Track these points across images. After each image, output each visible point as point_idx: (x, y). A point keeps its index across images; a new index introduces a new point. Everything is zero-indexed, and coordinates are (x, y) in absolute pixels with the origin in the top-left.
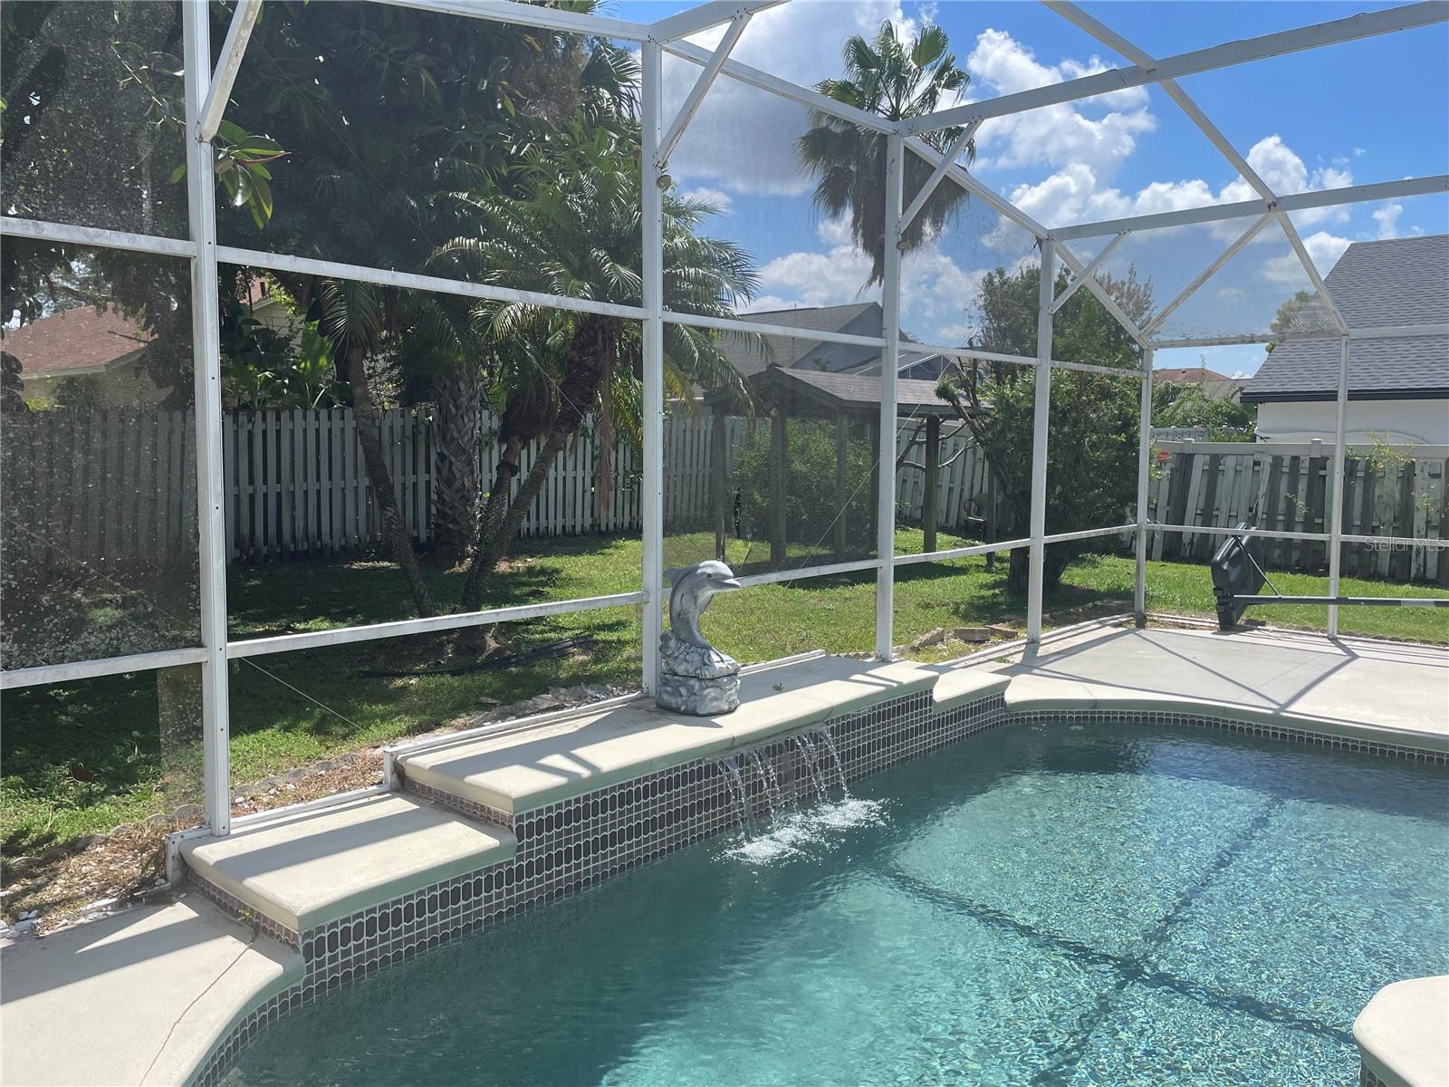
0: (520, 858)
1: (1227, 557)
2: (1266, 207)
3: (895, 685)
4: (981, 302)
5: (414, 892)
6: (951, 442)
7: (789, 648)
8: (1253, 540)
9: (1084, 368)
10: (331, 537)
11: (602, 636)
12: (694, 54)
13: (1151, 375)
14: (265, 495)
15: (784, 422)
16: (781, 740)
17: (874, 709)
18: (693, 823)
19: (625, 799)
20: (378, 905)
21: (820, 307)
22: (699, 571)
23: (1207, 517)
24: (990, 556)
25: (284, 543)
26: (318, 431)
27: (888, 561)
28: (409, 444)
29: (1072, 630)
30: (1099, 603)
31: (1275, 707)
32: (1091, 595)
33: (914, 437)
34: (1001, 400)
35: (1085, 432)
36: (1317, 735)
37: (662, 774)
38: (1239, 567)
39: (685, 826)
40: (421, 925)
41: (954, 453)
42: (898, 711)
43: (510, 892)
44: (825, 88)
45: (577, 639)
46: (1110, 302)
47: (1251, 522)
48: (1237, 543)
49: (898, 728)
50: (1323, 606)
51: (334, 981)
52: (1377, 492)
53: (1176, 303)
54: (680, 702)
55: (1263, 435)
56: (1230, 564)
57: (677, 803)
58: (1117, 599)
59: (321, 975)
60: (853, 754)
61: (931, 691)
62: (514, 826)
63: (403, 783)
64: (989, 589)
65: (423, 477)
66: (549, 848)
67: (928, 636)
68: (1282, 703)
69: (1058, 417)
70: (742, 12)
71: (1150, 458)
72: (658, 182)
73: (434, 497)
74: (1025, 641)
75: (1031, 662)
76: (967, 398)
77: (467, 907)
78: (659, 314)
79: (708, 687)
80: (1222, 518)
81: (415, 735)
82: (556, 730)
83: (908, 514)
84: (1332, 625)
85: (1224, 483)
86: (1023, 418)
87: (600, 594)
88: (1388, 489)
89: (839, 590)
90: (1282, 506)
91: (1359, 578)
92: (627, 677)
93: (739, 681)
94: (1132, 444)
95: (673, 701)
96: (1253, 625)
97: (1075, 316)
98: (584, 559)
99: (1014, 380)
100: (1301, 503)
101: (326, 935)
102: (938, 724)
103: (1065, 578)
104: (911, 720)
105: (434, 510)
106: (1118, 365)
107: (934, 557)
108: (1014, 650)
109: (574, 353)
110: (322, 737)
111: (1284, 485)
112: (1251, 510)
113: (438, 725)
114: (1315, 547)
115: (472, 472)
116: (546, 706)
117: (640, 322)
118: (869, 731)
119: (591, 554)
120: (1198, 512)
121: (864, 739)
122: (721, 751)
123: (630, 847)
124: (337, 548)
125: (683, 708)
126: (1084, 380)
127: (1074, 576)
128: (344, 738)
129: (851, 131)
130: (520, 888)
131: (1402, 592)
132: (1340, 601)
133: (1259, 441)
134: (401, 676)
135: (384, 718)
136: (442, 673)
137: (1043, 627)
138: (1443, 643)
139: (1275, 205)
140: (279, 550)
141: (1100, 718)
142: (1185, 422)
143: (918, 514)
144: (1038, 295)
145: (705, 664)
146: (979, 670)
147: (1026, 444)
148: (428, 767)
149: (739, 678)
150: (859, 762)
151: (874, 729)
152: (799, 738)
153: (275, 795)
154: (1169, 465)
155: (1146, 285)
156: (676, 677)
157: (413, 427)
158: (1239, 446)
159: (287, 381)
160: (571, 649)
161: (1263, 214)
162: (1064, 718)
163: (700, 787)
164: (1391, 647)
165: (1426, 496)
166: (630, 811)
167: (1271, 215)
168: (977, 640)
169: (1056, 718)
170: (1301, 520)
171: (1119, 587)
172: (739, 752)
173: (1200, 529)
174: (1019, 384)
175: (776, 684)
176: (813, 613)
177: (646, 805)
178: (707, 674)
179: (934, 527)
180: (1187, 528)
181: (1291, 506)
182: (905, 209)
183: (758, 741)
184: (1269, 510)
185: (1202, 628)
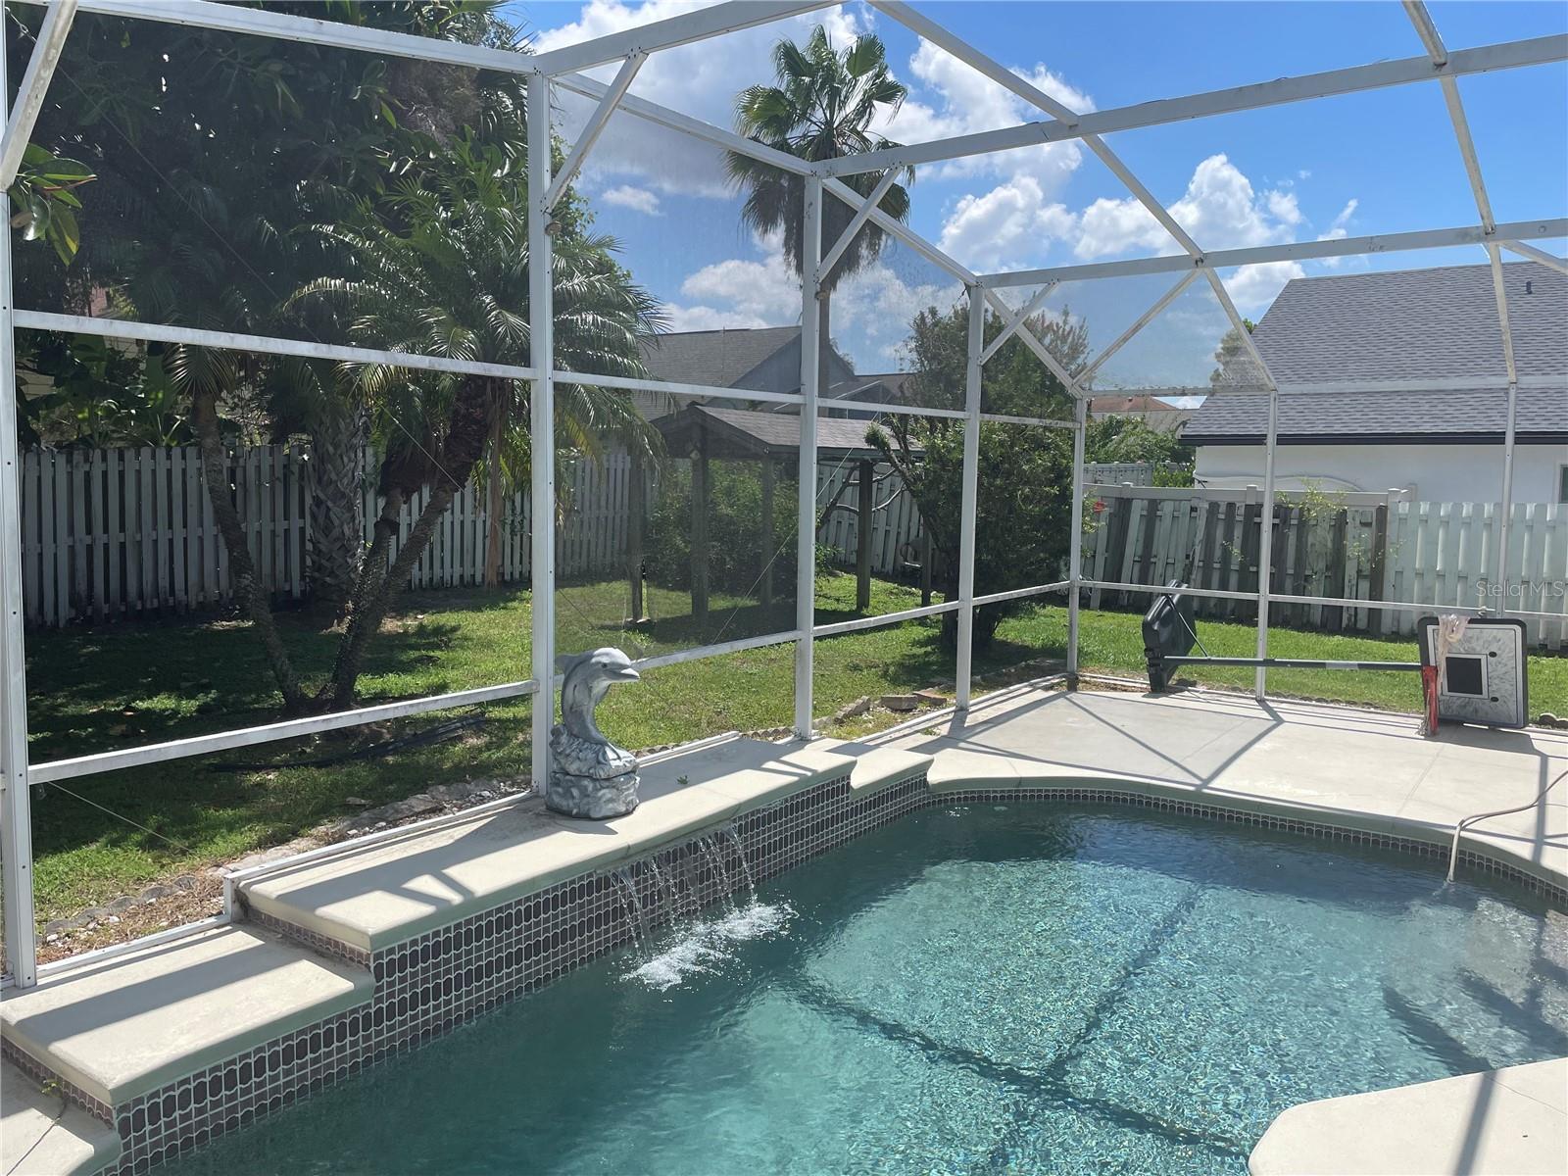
0: (379, 1000)
1: (1157, 617)
2: (1193, 264)
3: (809, 774)
4: (913, 345)
5: (251, 1049)
6: (886, 484)
8: (1185, 598)
9: (1015, 420)
10: (186, 593)
11: (496, 713)
12: (587, 89)
14: (106, 546)
15: (705, 464)
16: (682, 843)
17: (786, 801)
18: (582, 942)
19: (504, 923)
20: (207, 1068)
22: (594, 660)
23: (1145, 563)
25: (129, 599)
26: (169, 472)
27: (808, 631)
28: (279, 486)
29: (1001, 695)
30: (1032, 662)
31: (1198, 782)
32: (1025, 652)
33: (847, 480)
34: (932, 452)
35: (1018, 484)
36: (1237, 813)
37: (546, 892)
38: (1171, 626)
39: (573, 946)
40: (260, 1085)
41: (890, 495)
42: (813, 801)
43: (367, 1039)
44: (755, 94)
45: (466, 718)
46: (1042, 350)
47: (1186, 579)
48: (1169, 601)
49: (813, 820)
50: (1252, 668)
51: (157, 1157)
52: (1310, 540)
53: (1107, 354)
54: (571, 804)
55: (1201, 479)
56: (1161, 624)
57: (564, 922)
58: (1051, 656)
59: (142, 1151)
60: (763, 851)
61: (849, 778)
62: (372, 965)
63: (246, 913)
64: (922, 646)
65: (296, 523)
66: (414, 985)
67: (852, 705)
68: (1205, 777)
69: (988, 468)
70: (636, 51)
71: (1084, 510)
72: (546, 229)
73: (309, 546)
74: (954, 708)
75: (959, 735)
76: (898, 441)
77: (315, 1061)
78: (549, 374)
79: (602, 788)
80: (1159, 571)
81: (267, 848)
83: (841, 559)
84: (1260, 686)
85: (1162, 528)
86: (955, 469)
88: (1321, 537)
89: (763, 650)
90: (1218, 553)
91: (1291, 630)
92: (516, 769)
93: (638, 779)
94: (1065, 497)
95: (564, 803)
96: (1184, 685)
97: (1009, 360)
98: (487, 615)
99: (945, 431)
100: (1236, 551)
101: (145, 1106)
102: (855, 811)
103: (999, 634)
104: (827, 808)
105: (309, 562)
106: (1051, 415)
107: (857, 625)
108: (939, 720)
109: (460, 404)
110: (156, 853)
111: (1220, 532)
112: (1188, 557)
113: (295, 834)
115: (353, 518)
116: (422, 808)
117: (527, 383)
118: (780, 825)
119: (492, 609)
120: (1136, 559)
121: (775, 835)
122: (614, 862)
123: (509, 975)
124: (194, 605)
125: (575, 811)
126: (1016, 430)
127: (1009, 631)
128: (184, 853)
130: (379, 1033)
131: (1332, 644)
132: (1268, 663)
133: (1197, 486)
134: (257, 769)
135: (232, 827)
136: (306, 765)
137: (972, 691)
138: (1367, 704)
139: (1203, 261)
140: (123, 609)
141: (1025, 796)
142: (1127, 458)
143: (853, 559)
144: (967, 342)
145: (599, 763)
146: (902, 746)
147: (956, 497)
148: (274, 896)
149: (638, 775)
150: (769, 860)
151: (786, 823)
152: (703, 840)
153: (94, 930)
154: (1106, 515)
155: (1081, 328)
156: (568, 777)
157: (285, 466)
158: (1179, 490)
159: (133, 411)
160: (460, 732)
161: (1189, 271)
162: (988, 798)
163: (590, 902)
164: (1316, 710)
165: (1357, 545)
166: (509, 936)
167: (1199, 271)
168: (904, 709)
169: (980, 798)
170: (1237, 568)
171: (1054, 643)
172: (635, 860)
173: (1135, 587)
174: (950, 434)
175: (681, 777)
176: (733, 680)
177: (528, 928)
178: (602, 773)
179: (868, 571)
180: (1124, 586)
181: (1226, 554)
182: (823, 256)
183: (657, 846)
184: (1205, 556)
185: (1133, 690)
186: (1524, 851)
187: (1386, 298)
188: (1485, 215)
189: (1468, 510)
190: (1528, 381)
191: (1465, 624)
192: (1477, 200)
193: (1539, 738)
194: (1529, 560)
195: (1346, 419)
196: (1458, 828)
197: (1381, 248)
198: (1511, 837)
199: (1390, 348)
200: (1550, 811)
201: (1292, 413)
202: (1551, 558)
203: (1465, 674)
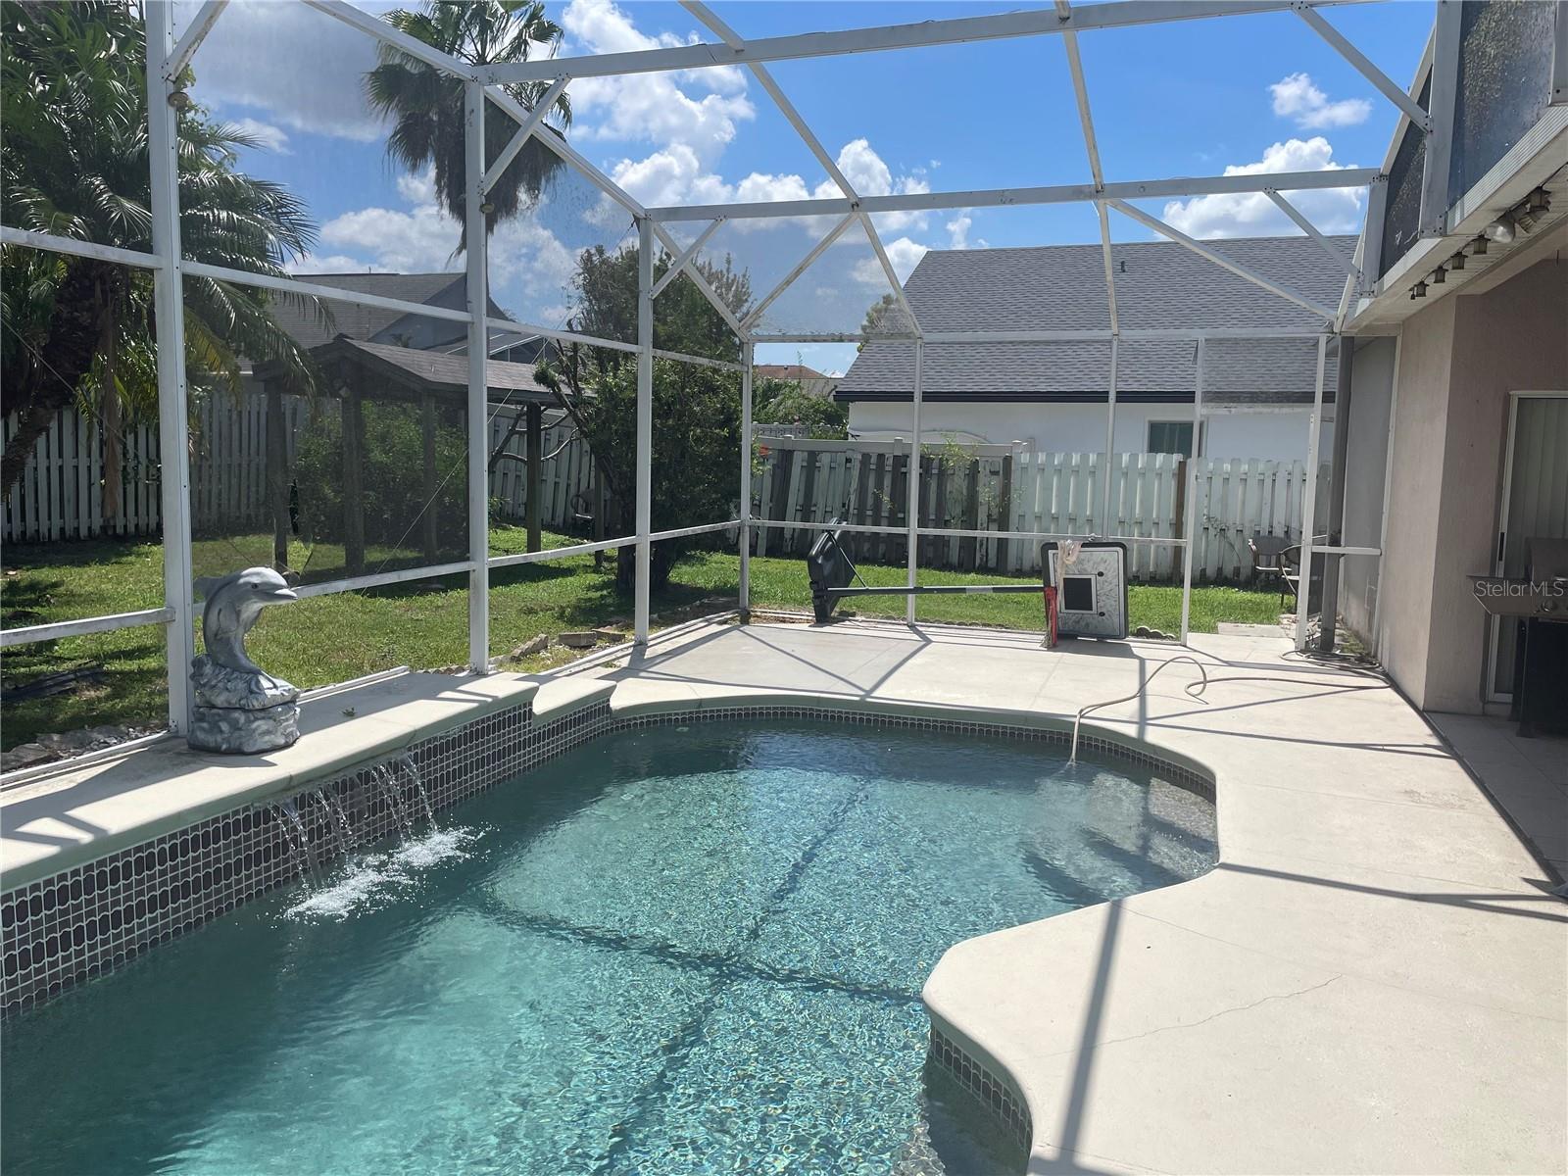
1: (821, 552)
2: (850, 207)
3: (490, 700)
4: (580, 280)
6: (555, 432)
7: (367, 668)
8: (845, 534)
9: (686, 358)
11: (116, 666)
13: (751, 370)
15: (358, 405)
16: (352, 773)
17: (465, 728)
18: (239, 882)
19: (144, 864)
21: (402, 273)
22: (242, 581)
23: (806, 514)
24: (599, 555)
27: (482, 562)
29: (679, 630)
30: (705, 601)
31: (862, 693)
32: (698, 593)
33: (514, 426)
34: (604, 392)
35: (689, 425)
37: (195, 828)
38: (833, 560)
39: (228, 886)
41: (558, 446)
42: (496, 728)
44: (398, 18)
45: (81, 670)
46: (710, 291)
47: (844, 517)
48: (830, 537)
49: (494, 747)
50: (904, 595)
52: (949, 489)
53: (772, 297)
54: (220, 740)
55: (854, 433)
56: (824, 559)
57: (217, 860)
58: (724, 595)
60: (441, 781)
61: (531, 704)
64: (597, 591)
66: (37, 935)
67: (530, 643)
68: (868, 689)
69: (661, 410)
71: (752, 454)
72: (169, 98)
74: (633, 643)
75: (638, 666)
76: (569, 385)
78: (177, 263)
79: (256, 719)
80: (819, 514)
82: (45, 788)
83: (510, 512)
84: (911, 614)
85: (821, 478)
86: (627, 409)
87: (115, 613)
88: (957, 485)
89: (429, 598)
90: (870, 501)
91: (934, 569)
92: (152, 714)
93: (298, 710)
94: (735, 439)
95: (211, 739)
96: (845, 616)
97: (677, 303)
98: (92, 571)
99: (616, 368)
100: (886, 498)
102: (538, 738)
103: (673, 577)
104: (509, 736)
106: (720, 357)
107: (534, 557)
108: (620, 654)
109: (63, 307)
111: (872, 481)
112: (843, 506)
114: (899, 541)
116: (31, 758)
117: (151, 271)
118: (460, 753)
119: (102, 564)
120: (798, 508)
121: (454, 763)
122: (274, 794)
123: (153, 920)
125: (224, 747)
126: (686, 371)
127: (682, 574)
129: (430, 72)
131: (970, 581)
132: (917, 590)
133: (850, 439)
137: (651, 627)
138: (999, 625)
139: (858, 205)
141: (705, 717)
142: (785, 419)
143: (521, 512)
144: (638, 277)
145: (252, 692)
146: (585, 677)
147: (630, 437)
149: (298, 706)
150: (448, 789)
151: (465, 751)
154: (771, 461)
155: (744, 276)
156: (214, 711)
158: (835, 443)
160: (73, 684)
161: (847, 214)
162: (670, 720)
163: (247, 838)
164: (958, 631)
165: (987, 492)
166: (152, 877)
167: (855, 215)
168: (583, 646)
169: (662, 721)
170: (886, 514)
171: (725, 584)
172: (300, 791)
173: (799, 525)
174: (621, 372)
175: (348, 710)
176: (397, 625)
177: (174, 868)
178: (255, 703)
179: (538, 525)
180: (788, 524)
181: (878, 501)
182: (488, 167)
183: (322, 777)
184: (859, 505)
185: (800, 621)
186: (1131, 731)
187: (1007, 271)
188: (1096, 172)
189: (1076, 461)
190: (1126, 334)
191: (1078, 548)
192: (1091, 158)
193: (1138, 646)
194: (1125, 503)
195: (977, 379)
196: (1078, 717)
197: (1011, 201)
198: (1120, 720)
199: (1012, 316)
200: (1150, 700)
201: (932, 373)
202: (1141, 502)
203: (1079, 592)
